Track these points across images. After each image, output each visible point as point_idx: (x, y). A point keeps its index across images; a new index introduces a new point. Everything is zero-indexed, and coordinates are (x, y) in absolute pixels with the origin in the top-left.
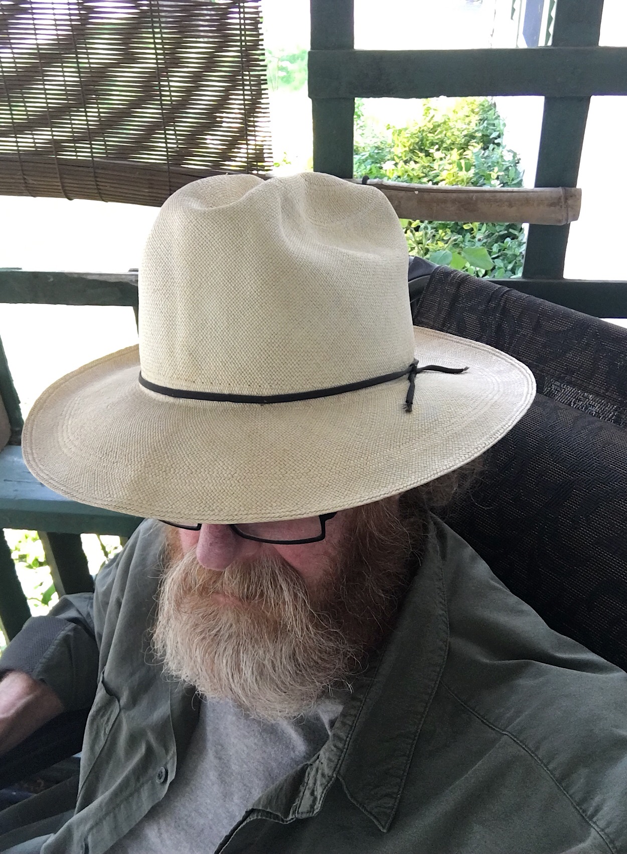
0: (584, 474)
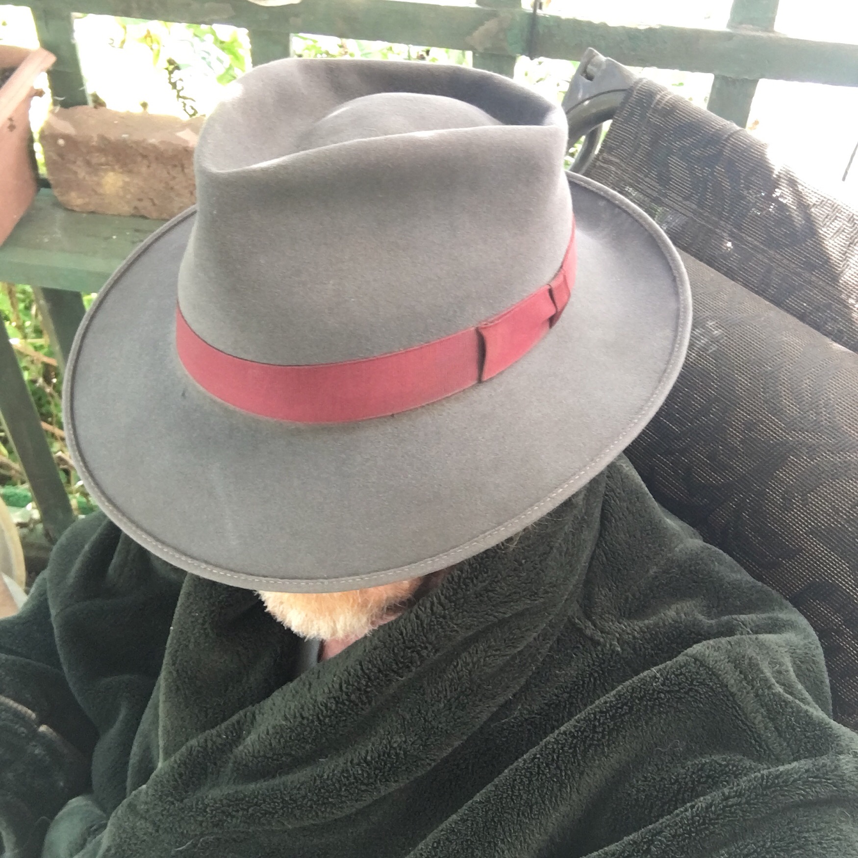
0: (808, 436)
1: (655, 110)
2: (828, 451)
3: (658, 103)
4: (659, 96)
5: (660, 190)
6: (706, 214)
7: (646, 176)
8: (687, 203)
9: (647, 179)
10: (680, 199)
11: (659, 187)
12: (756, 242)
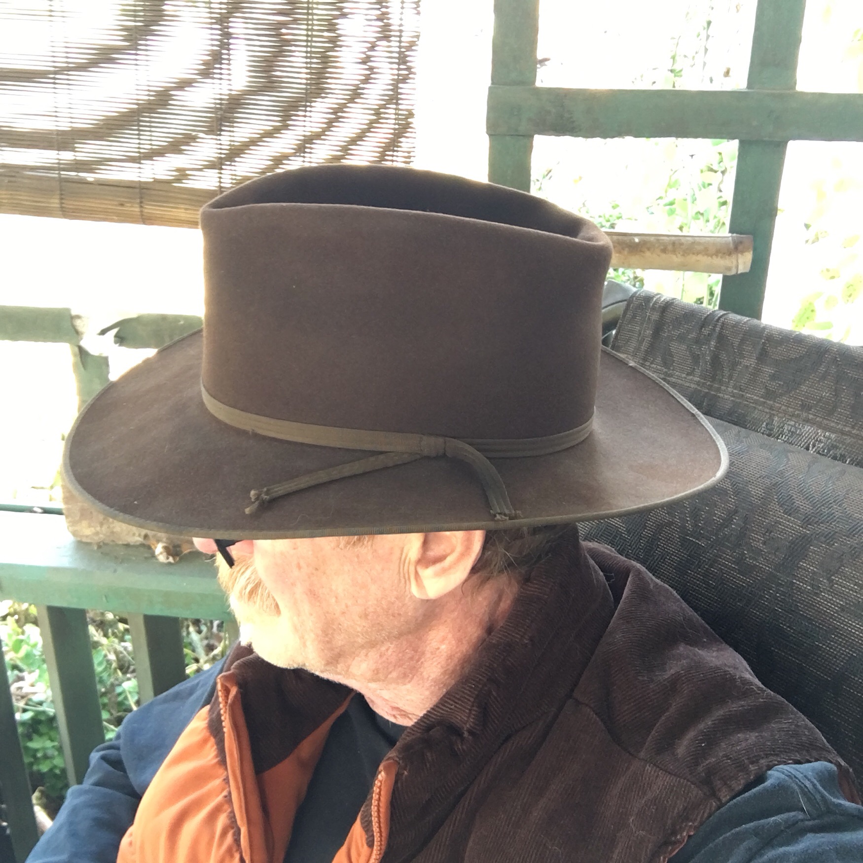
0: (823, 527)
1: (653, 309)
2: (844, 536)
3: (656, 303)
4: (655, 299)
5: (666, 372)
6: (709, 383)
7: (652, 363)
8: (692, 377)
9: (653, 366)
10: (684, 375)
11: (665, 370)
12: (755, 397)
